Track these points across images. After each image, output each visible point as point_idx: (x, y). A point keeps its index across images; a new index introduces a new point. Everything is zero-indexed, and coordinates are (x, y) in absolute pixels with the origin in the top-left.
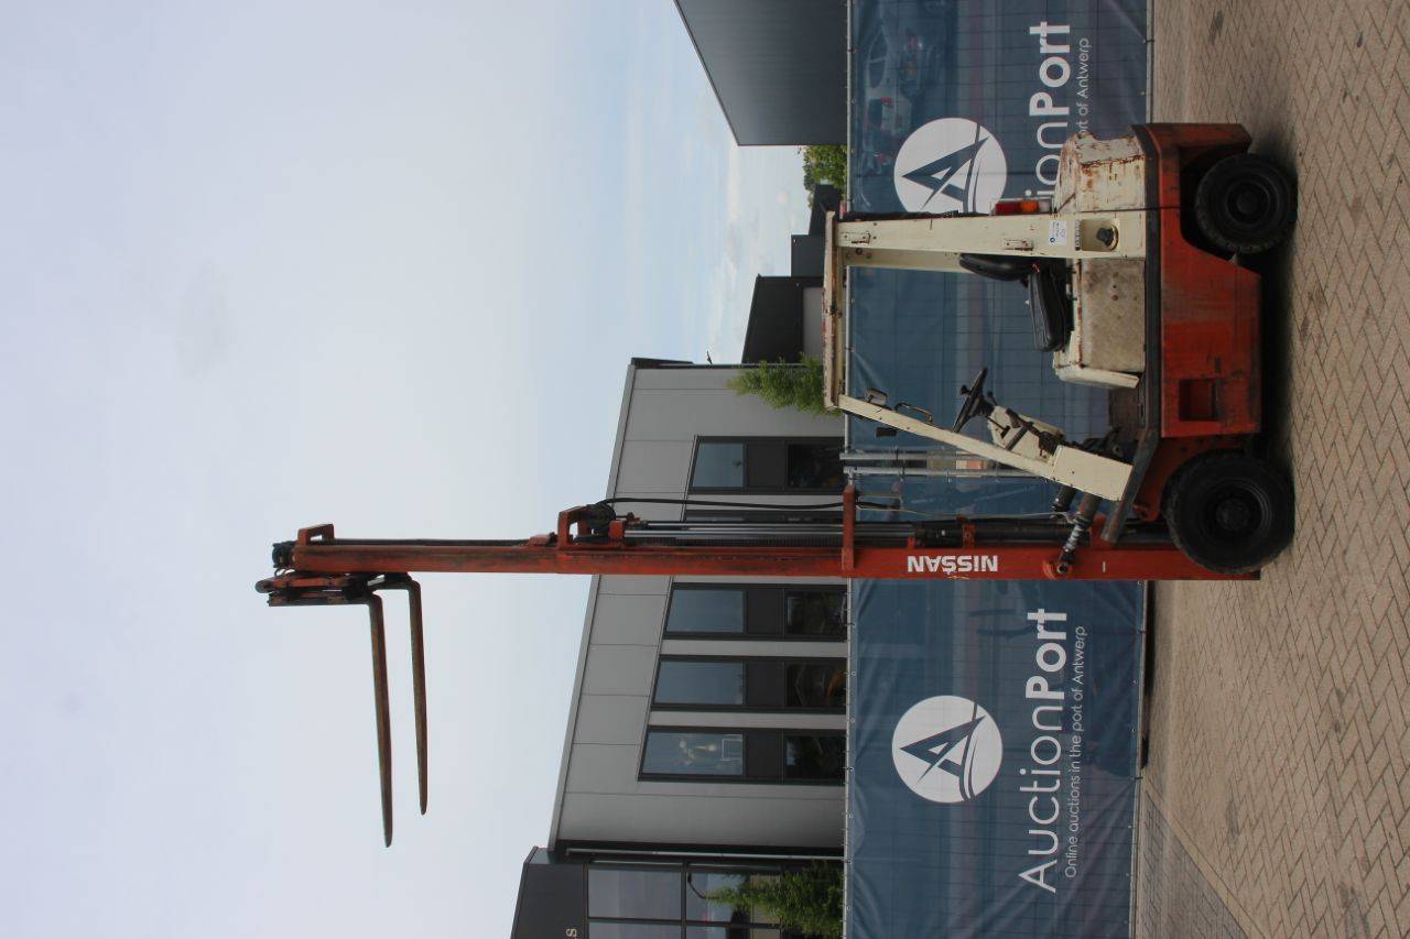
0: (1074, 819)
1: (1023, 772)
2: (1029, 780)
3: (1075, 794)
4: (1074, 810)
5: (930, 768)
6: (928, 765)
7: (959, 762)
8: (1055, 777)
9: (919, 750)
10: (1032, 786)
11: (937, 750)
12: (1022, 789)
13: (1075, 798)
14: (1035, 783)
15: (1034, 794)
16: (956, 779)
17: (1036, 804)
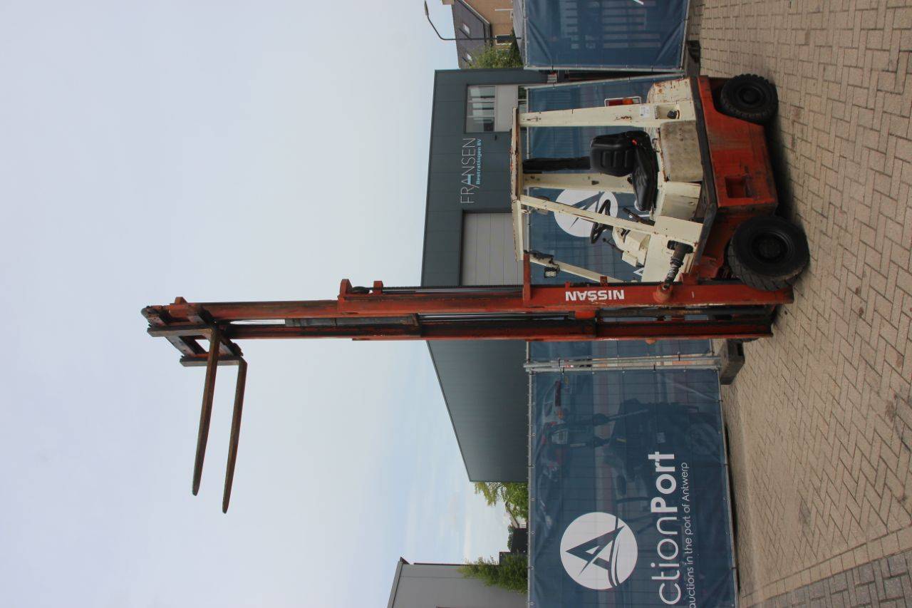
0: (692, 600)
1: (653, 565)
2: (658, 571)
3: (691, 581)
4: (692, 593)
5: (587, 564)
6: (586, 562)
7: (608, 559)
8: (676, 569)
9: (580, 551)
10: (660, 576)
11: (591, 551)
12: (654, 578)
13: (691, 584)
14: (662, 573)
15: (661, 582)
16: (606, 571)
17: (664, 588)
